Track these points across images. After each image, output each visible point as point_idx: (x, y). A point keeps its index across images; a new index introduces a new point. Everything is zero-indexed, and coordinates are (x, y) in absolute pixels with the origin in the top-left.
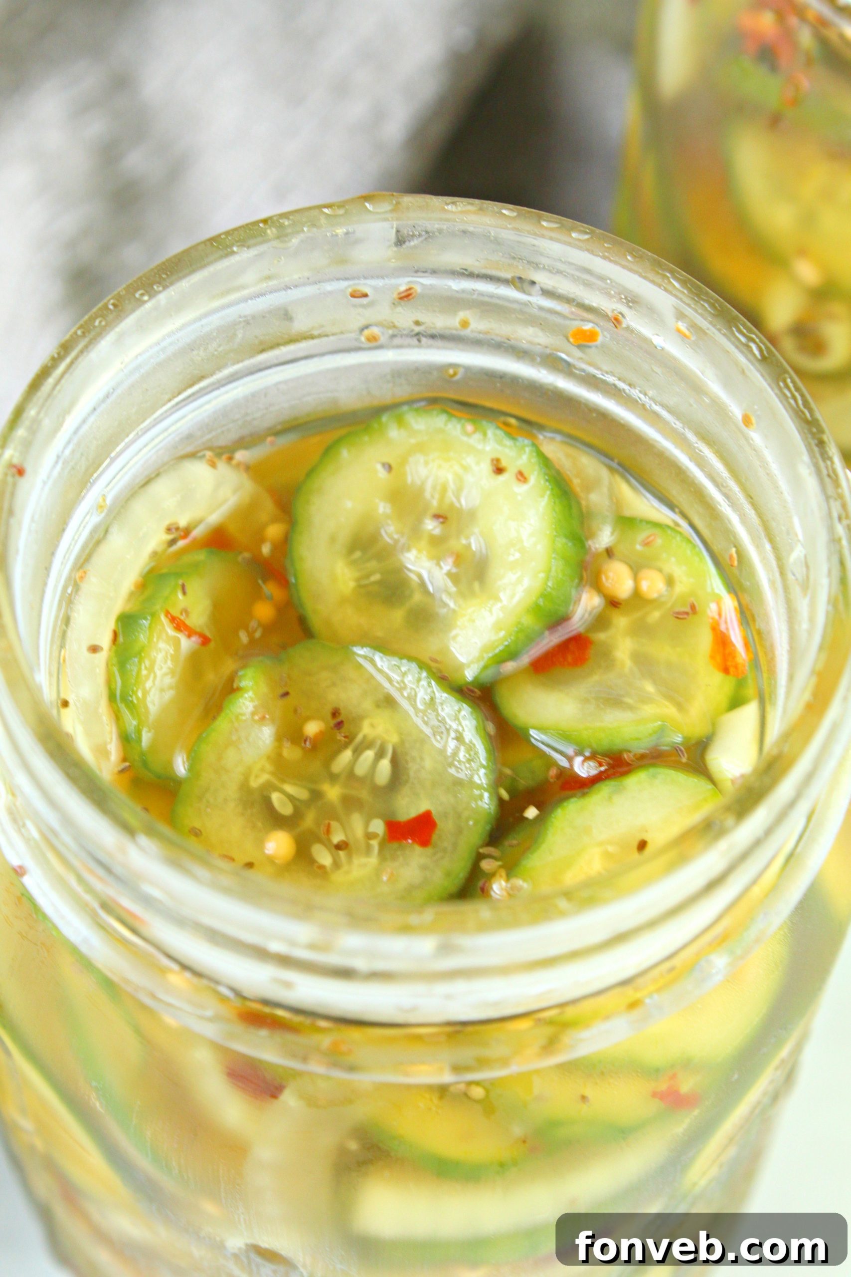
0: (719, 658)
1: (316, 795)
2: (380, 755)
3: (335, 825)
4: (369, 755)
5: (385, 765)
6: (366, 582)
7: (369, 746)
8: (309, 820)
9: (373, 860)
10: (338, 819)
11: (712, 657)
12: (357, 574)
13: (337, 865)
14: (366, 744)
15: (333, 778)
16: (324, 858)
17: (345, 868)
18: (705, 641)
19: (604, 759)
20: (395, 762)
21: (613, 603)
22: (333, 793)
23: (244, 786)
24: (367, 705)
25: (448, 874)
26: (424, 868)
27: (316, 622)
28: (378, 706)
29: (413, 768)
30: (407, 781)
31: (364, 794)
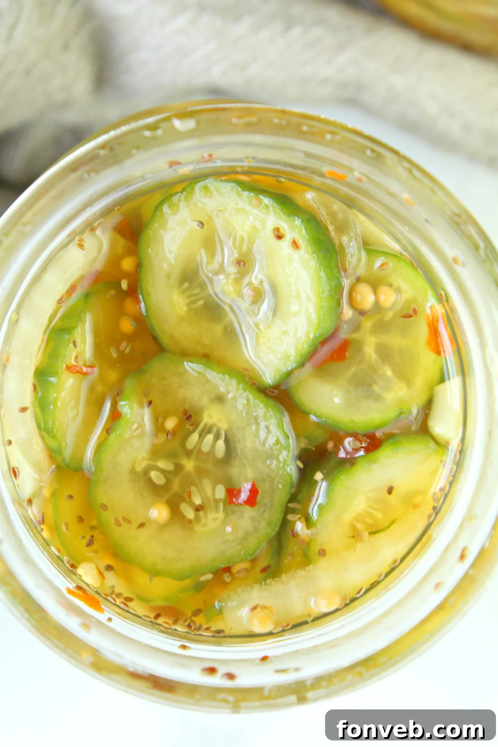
0: (433, 344)
1: (179, 467)
2: (217, 437)
3: (193, 489)
4: (210, 437)
5: (221, 444)
6: (194, 306)
7: (209, 432)
8: (176, 486)
9: (221, 515)
10: (195, 484)
11: (429, 344)
12: (188, 301)
13: (198, 519)
14: (207, 430)
15: (188, 453)
16: (190, 514)
17: (203, 521)
18: (423, 332)
19: (363, 439)
20: (227, 441)
21: (362, 313)
22: (189, 465)
23: (133, 471)
24: (205, 401)
25: (269, 524)
26: (253, 519)
27: (165, 340)
28: (212, 401)
29: (239, 447)
30: (236, 456)
31: (210, 466)
